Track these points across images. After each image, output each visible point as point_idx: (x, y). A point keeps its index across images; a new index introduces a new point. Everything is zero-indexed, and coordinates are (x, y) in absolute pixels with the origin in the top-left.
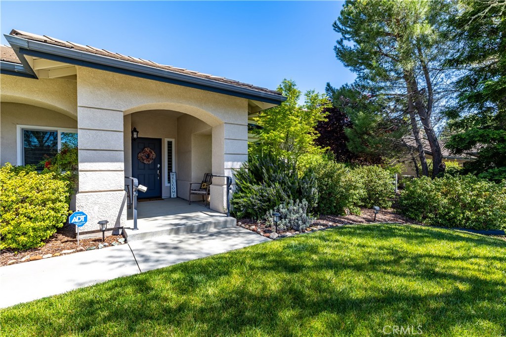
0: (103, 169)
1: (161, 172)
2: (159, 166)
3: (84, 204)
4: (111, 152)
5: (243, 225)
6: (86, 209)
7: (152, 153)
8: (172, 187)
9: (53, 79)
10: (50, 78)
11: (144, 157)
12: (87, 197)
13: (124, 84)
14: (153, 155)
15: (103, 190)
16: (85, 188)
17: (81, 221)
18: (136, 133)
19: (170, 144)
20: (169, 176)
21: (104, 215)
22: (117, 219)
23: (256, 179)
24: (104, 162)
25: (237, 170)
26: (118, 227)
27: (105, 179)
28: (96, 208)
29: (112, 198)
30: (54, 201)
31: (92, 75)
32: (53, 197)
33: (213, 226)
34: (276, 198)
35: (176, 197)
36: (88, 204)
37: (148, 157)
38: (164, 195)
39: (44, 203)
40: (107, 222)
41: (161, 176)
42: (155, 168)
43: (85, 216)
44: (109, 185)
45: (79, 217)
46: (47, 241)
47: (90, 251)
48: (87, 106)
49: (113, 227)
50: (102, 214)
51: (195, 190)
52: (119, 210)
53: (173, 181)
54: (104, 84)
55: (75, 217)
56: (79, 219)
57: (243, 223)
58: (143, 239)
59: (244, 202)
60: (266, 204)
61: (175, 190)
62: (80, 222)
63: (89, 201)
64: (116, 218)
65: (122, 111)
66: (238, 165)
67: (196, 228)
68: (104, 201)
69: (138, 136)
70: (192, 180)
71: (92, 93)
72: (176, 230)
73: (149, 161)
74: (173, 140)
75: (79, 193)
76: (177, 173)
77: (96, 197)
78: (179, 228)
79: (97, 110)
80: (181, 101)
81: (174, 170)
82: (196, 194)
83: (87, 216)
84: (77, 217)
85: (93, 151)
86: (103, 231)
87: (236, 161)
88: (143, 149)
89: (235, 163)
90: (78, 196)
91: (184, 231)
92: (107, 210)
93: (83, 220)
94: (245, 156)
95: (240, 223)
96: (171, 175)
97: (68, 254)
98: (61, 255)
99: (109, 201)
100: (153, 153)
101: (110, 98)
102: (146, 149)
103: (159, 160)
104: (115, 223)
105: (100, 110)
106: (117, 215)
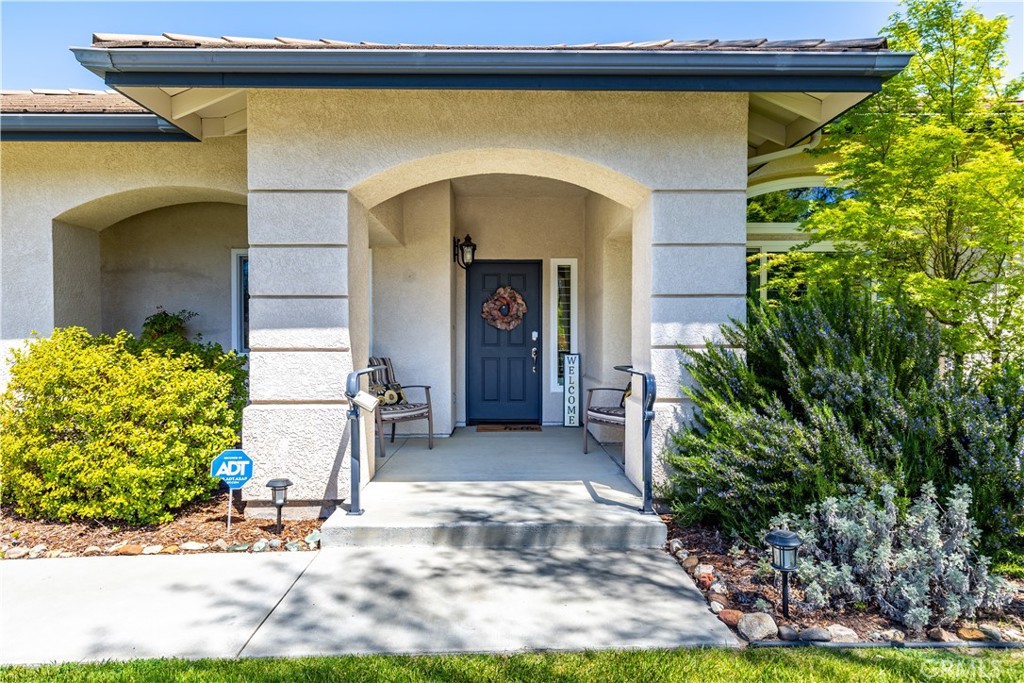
0: (300, 346)
1: (539, 353)
2: (535, 335)
3: (258, 432)
4: (318, 300)
5: (683, 554)
6: (262, 445)
7: (515, 301)
8: (567, 395)
9: (233, 137)
10: (226, 134)
11: (495, 313)
12: (265, 413)
13: (349, 117)
14: (520, 306)
15: (300, 399)
16: (260, 392)
17: (239, 475)
18: (469, 249)
19: (564, 272)
20: (561, 363)
21: (301, 463)
22: (330, 478)
23: (762, 384)
24: (302, 326)
25: (697, 350)
26: (333, 498)
27: (306, 371)
28: (284, 443)
29: (319, 422)
30: (187, 421)
31: (278, 109)
32: (182, 411)
33: (576, 536)
34: (818, 469)
35: (577, 425)
36: (267, 432)
37: (505, 312)
38: (548, 416)
39: (161, 425)
40: (288, 483)
41: (539, 363)
42: (526, 341)
43: (248, 463)
44: (313, 386)
45: (234, 463)
46: (177, 512)
47: (235, 554)
48: (266, 188)
49: (321, 497)
50: (295, 461)
51: (598, 411)
52: (334, 455)
53: (572, 376)
54: (304, 125)
55: (224, 464)
56: (234, 468)
57: (687, 546)
58: (361, 545)
59: (698, 468)
60: (776, 486)
61: (577, 404)
62: (235, 476)
63: (268, 425)
64: (329, 473)
65: (345, 191)
66: (704, 334)
67: (517, 537)
68: (301, 428)
69: (476, 258)
70: (604, 380)
71: (276, 153)
72: (456, 530)
73: (509, 323)
74: (573, 263)
75: (250, 402)
76: (583, 355)
77: (283, 416)
78: (463, 528)
79: (288, 195)
80: (502, 141)
81: (574, 349)
82: (600, 422)
83: (251, 462)
84: (230, 463)
85: (280, 300)
86: (280, 507)
87: (696, 320)
88: (494, 293)
89: (694, 327)
90: (247, 411)
91: (478, 541)
92: (307, 453)
93: (243, 473)
94: (735, 299)
95: (676, 544)
96: (566, 361)
97: (192, 552)
98: (177, 552)
99: (311, 429)
100: (520, 301)
101: (316, 159)
102: (501, 290)
103: (535, 319)
104: (325, 487)
105: (293, 194)
106: (331, 467)
